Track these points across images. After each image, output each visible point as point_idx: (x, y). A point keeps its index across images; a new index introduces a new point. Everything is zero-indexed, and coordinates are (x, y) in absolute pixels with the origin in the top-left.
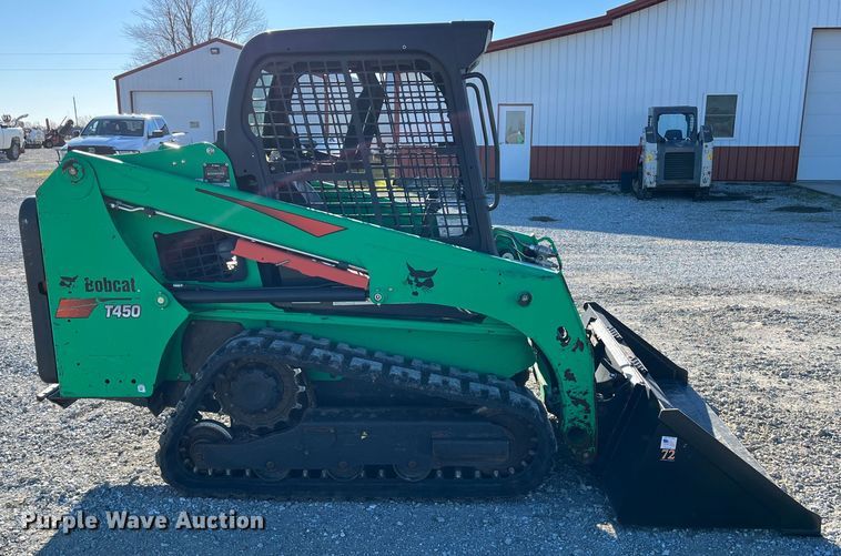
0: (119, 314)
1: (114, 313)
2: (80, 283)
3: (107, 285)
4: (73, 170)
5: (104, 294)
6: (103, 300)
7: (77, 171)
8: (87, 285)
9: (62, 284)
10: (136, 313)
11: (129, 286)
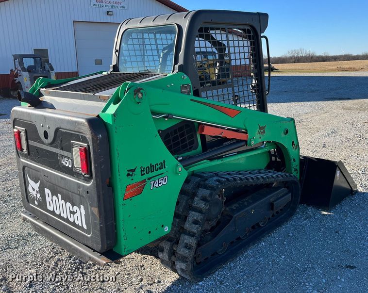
0: (157, 185)
1: (155, 185)
2: (138, 171)
3: (152, 168)
4: (140, 95)
5: (150, 175)
6: (149, 179)
7: (142, 95)
8: (142, 171)
9: (128, 175)
10: (165, 182)
11: (163, 165)
